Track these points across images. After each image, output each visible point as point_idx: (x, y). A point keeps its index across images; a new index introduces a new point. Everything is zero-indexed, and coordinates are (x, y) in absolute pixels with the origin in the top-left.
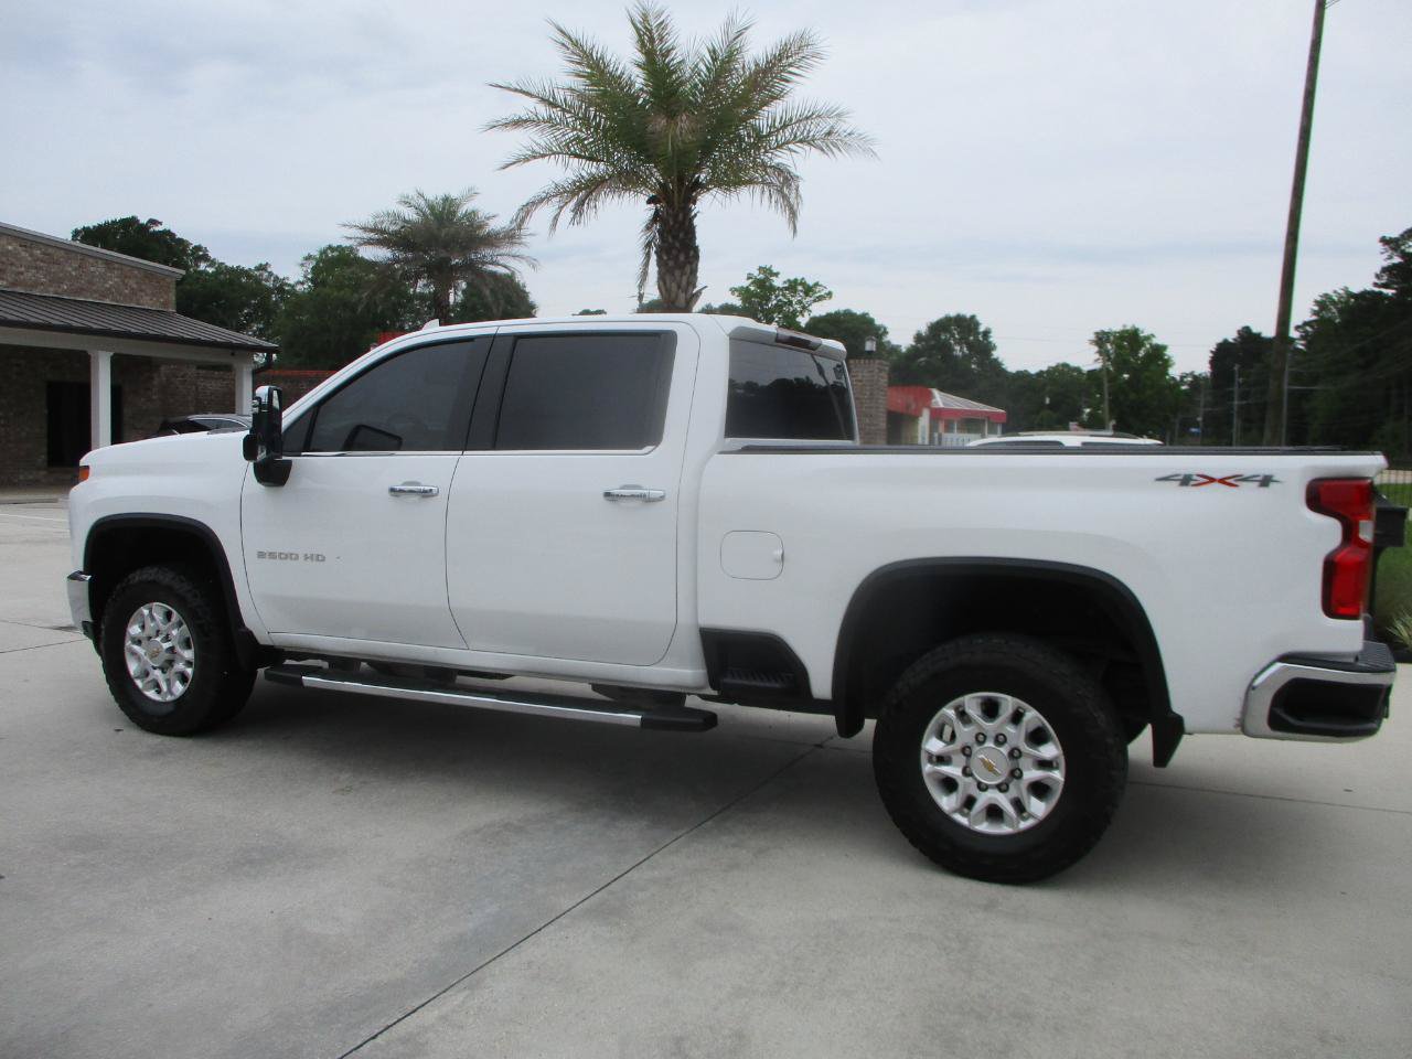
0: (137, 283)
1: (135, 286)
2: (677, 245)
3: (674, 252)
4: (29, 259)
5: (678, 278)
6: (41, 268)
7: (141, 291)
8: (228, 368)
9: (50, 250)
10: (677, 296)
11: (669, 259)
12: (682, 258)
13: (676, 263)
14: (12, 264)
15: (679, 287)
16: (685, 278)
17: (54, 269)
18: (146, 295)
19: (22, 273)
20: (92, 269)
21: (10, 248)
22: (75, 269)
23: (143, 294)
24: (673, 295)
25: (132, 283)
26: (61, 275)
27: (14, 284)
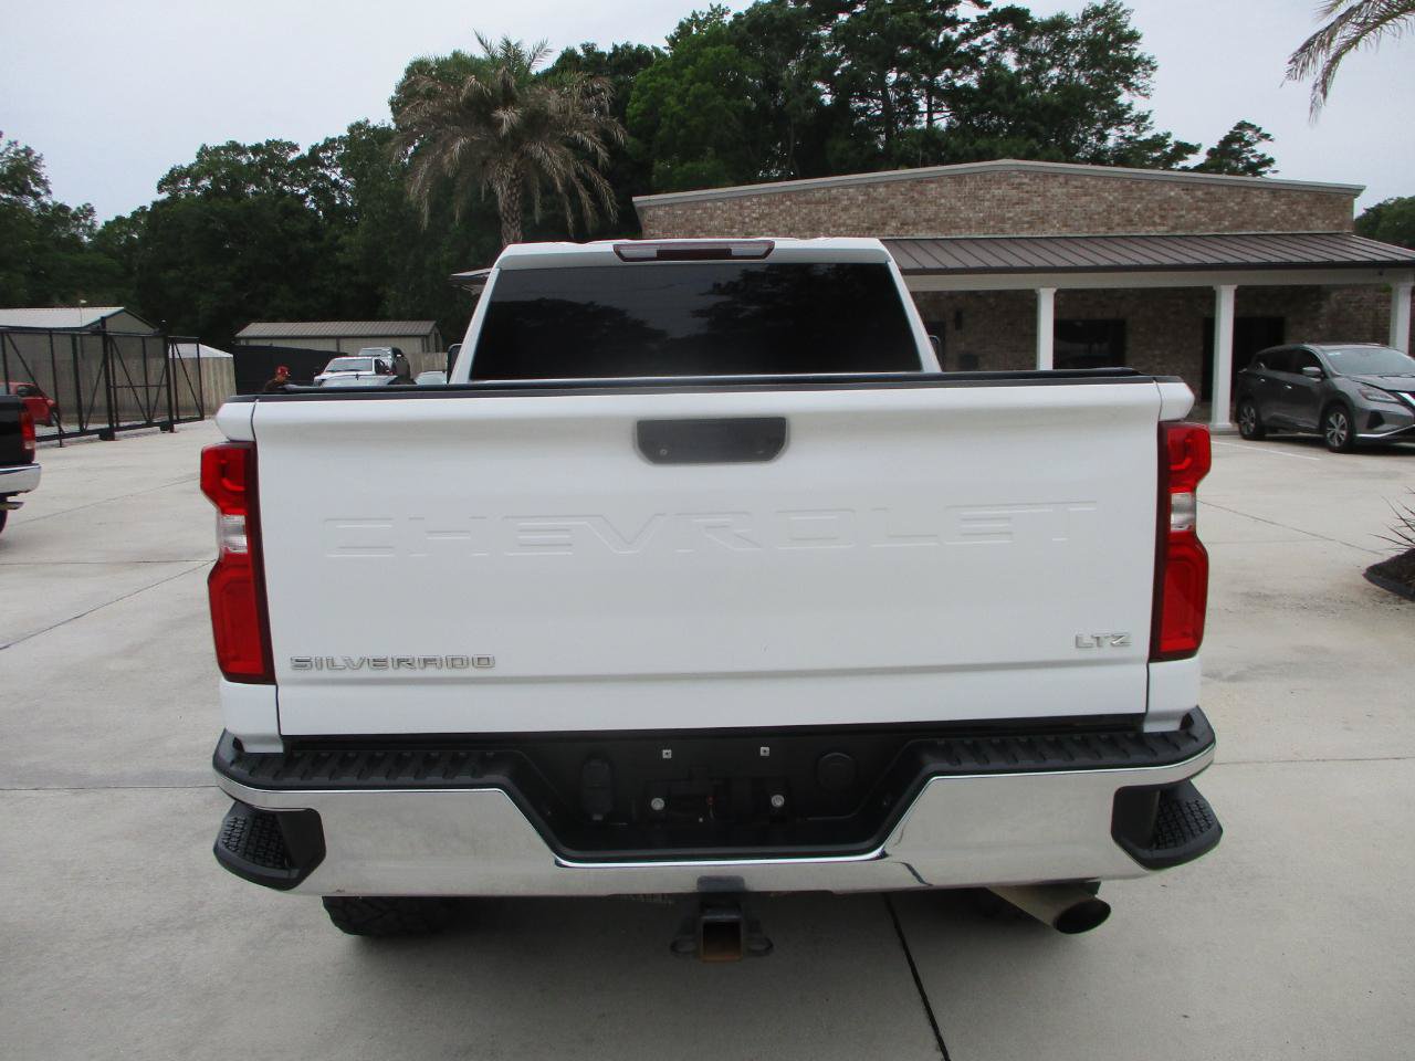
0: (1307, 208)
1: (1304, 211)
4: (1191, 201)
6: (1201, 208)
7: (1311, 215)
9: (1213, 189)
14: (1173, 209)
17: (1216, 206)
18: (1318, 218)
19: (1182, 216)
20: (1256, 201)
21: (1172, 194)
22: (1238, 204)
23: (1313, 218)
25: (1301, 208)
26: (1222, 212)
27: (1174, 228)
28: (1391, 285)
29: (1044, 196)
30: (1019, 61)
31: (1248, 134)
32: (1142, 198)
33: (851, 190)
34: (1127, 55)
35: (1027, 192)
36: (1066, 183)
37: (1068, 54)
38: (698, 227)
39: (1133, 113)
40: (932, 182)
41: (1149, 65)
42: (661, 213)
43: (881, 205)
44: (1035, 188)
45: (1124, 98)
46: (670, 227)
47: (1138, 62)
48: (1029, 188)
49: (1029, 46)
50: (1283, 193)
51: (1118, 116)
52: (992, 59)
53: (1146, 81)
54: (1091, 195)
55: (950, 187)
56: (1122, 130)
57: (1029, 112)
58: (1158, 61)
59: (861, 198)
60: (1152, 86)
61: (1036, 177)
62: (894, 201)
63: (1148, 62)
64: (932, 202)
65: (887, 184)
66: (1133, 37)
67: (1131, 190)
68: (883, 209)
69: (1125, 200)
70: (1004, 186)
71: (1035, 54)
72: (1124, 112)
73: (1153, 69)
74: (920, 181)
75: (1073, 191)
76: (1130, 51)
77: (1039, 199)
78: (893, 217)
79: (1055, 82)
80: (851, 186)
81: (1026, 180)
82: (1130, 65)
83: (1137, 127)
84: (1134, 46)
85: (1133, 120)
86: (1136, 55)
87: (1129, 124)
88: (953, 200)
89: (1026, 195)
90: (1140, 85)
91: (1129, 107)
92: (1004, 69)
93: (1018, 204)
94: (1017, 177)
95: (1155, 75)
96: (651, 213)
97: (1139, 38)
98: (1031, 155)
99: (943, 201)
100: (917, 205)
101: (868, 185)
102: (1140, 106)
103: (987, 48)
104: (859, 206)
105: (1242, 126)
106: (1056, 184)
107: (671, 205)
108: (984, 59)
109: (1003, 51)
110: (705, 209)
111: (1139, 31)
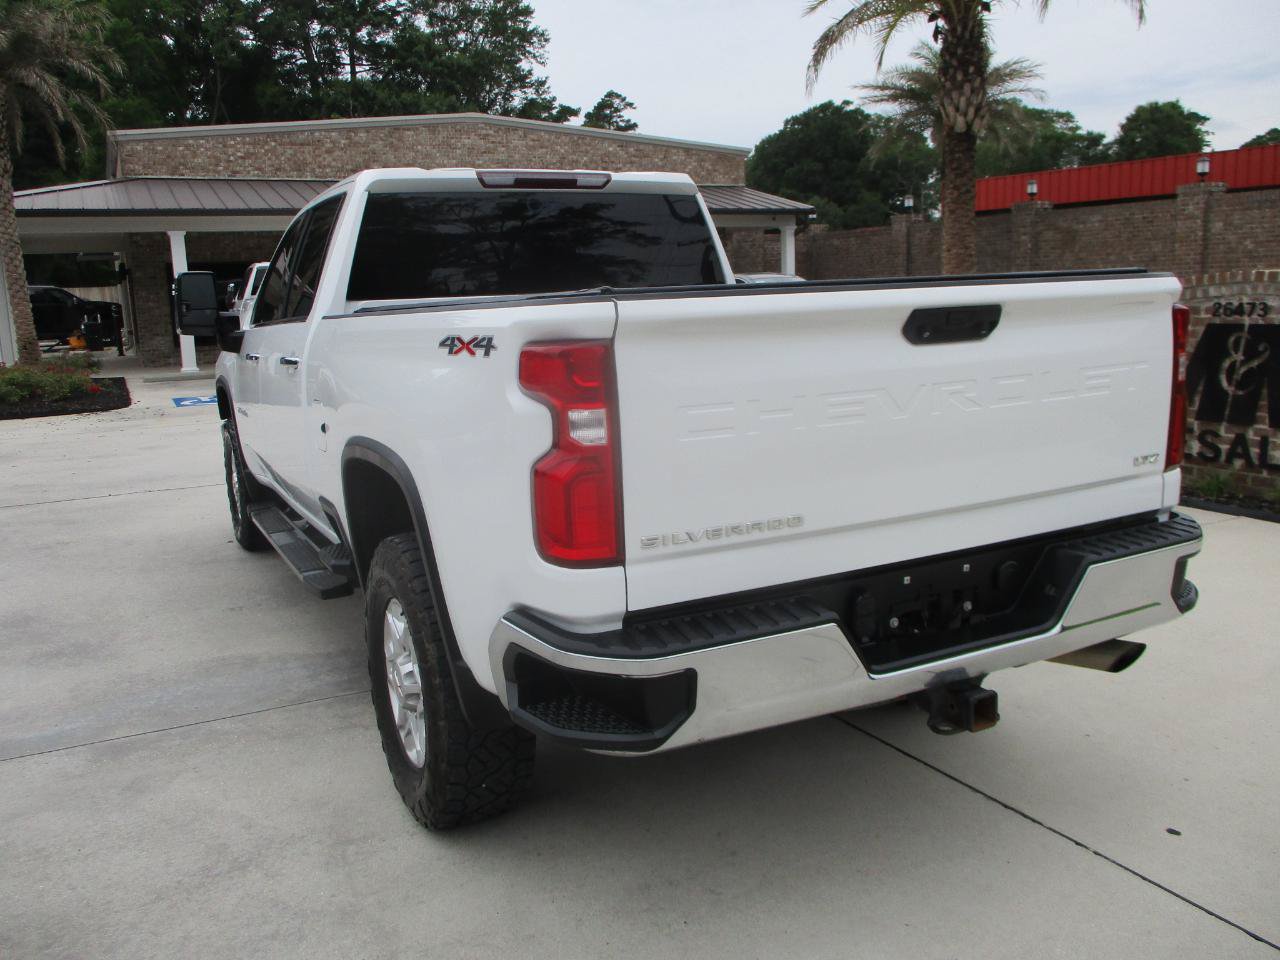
0: (712, 165)
1: (710, 167)
2: (955, 63)
3: (951, 71)
4: (626, 156)
5: (956, 101)
7: (715, 171)
8: (777, 232)
9: (641, 147)
10: (955, 118)
11: (946, 80)
12: (959, 77)
13: (952, 84)
14: (613, 162)
15: (957, 109)
16: (963, 99)
18: (720, 174)
20: (675, 158)
21: (611, 149)
22: (661, 160)
23: (716, 173)
24: (952, 120)
25: (708, 165)
28: (780, 228)
29: (507, 147)
30: (430, 24)
31: (616, 102)
32: (587, 152)
33: (333, 134)
34: (522, 26)
35: (493, 142)
36: (525, 136)
37: (473, 21)
38: (180, 164)
39: (534, 78)
40: (409, 130)
41: (543, 37)
42: (139, 148)
43: (363, 149)
44: (499, 139)
45: (524, 65)
46: (151, 163)
47: (534, 33)
48: (493, 139)
49: (438, 10)
50: (694, 152)
51: (521, 80)
52: (405, 20)
53: (541, 51)
54: (547, 148)
55: (425, 135)
56: (525, 93)
57: (446, 71)
58: (551, 34)
59: (343, 142)
60: (546, 55)
61: (500, 129)
62: (374, 146)
63: (542, 35)
64: (411, 148)
65: (367, 130)
66: (527, 12)
67: (578, 144)
68: (365, 153)
69: (574, 153)
70: (472, 136)
71: (443, 19)
72: (526, 77)
73: (546, 40)
74: (396, 128)
75: (531, 143)
76: (525, 23)
77: (503, 149)
78: (374, 161)
79: (462, 45)
80: (333, 130)
81: (491, 132)
82: (526, 36)
83: (537, 91)
84: (528, 19)
85: (533, 85)
86: (530, 28)
87: (530, 87)
88: (428, 148)
89: (491, 145)
90: (537, 54)
91: (530, 72)
92: (417, 29)
93: (485, 152)
94: (483, 129)
95: (548, 47)
96: (129, 147)
97: (532, 12)
98: (453, 109)
99: (419, 147)
100: (396, 151)
101: (350, 130)
102: (539, 73)
103: (401, 9)
104: (342, 149)
105: (610, 95)
106: (516, 137)
107: (150, 141)
108: (399, 19)
109: (416, 14)
110: (187, 147)
111: (532, 7)
